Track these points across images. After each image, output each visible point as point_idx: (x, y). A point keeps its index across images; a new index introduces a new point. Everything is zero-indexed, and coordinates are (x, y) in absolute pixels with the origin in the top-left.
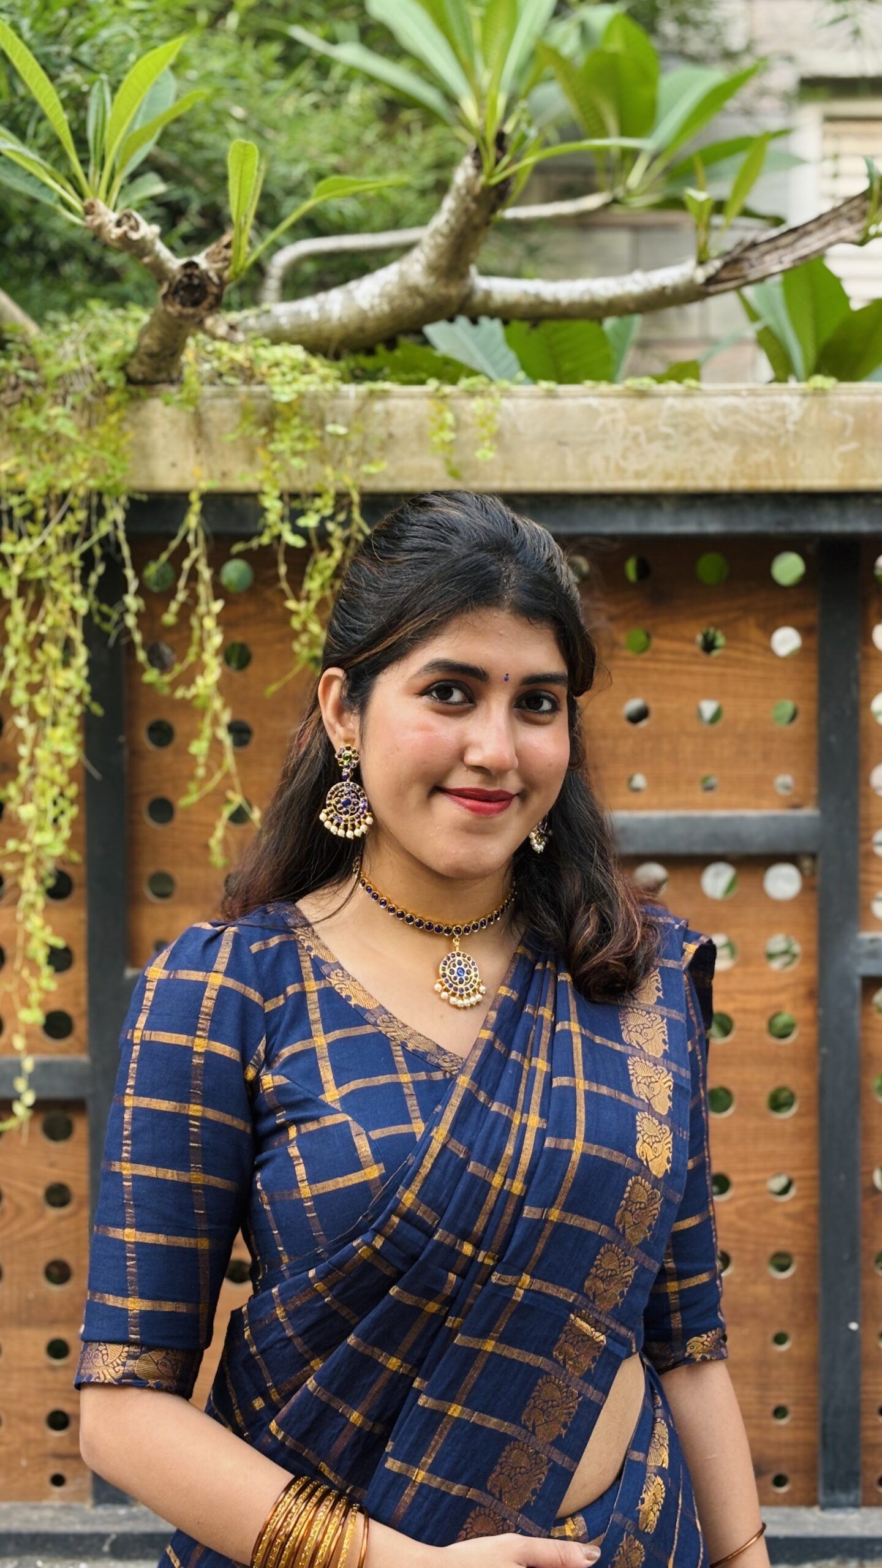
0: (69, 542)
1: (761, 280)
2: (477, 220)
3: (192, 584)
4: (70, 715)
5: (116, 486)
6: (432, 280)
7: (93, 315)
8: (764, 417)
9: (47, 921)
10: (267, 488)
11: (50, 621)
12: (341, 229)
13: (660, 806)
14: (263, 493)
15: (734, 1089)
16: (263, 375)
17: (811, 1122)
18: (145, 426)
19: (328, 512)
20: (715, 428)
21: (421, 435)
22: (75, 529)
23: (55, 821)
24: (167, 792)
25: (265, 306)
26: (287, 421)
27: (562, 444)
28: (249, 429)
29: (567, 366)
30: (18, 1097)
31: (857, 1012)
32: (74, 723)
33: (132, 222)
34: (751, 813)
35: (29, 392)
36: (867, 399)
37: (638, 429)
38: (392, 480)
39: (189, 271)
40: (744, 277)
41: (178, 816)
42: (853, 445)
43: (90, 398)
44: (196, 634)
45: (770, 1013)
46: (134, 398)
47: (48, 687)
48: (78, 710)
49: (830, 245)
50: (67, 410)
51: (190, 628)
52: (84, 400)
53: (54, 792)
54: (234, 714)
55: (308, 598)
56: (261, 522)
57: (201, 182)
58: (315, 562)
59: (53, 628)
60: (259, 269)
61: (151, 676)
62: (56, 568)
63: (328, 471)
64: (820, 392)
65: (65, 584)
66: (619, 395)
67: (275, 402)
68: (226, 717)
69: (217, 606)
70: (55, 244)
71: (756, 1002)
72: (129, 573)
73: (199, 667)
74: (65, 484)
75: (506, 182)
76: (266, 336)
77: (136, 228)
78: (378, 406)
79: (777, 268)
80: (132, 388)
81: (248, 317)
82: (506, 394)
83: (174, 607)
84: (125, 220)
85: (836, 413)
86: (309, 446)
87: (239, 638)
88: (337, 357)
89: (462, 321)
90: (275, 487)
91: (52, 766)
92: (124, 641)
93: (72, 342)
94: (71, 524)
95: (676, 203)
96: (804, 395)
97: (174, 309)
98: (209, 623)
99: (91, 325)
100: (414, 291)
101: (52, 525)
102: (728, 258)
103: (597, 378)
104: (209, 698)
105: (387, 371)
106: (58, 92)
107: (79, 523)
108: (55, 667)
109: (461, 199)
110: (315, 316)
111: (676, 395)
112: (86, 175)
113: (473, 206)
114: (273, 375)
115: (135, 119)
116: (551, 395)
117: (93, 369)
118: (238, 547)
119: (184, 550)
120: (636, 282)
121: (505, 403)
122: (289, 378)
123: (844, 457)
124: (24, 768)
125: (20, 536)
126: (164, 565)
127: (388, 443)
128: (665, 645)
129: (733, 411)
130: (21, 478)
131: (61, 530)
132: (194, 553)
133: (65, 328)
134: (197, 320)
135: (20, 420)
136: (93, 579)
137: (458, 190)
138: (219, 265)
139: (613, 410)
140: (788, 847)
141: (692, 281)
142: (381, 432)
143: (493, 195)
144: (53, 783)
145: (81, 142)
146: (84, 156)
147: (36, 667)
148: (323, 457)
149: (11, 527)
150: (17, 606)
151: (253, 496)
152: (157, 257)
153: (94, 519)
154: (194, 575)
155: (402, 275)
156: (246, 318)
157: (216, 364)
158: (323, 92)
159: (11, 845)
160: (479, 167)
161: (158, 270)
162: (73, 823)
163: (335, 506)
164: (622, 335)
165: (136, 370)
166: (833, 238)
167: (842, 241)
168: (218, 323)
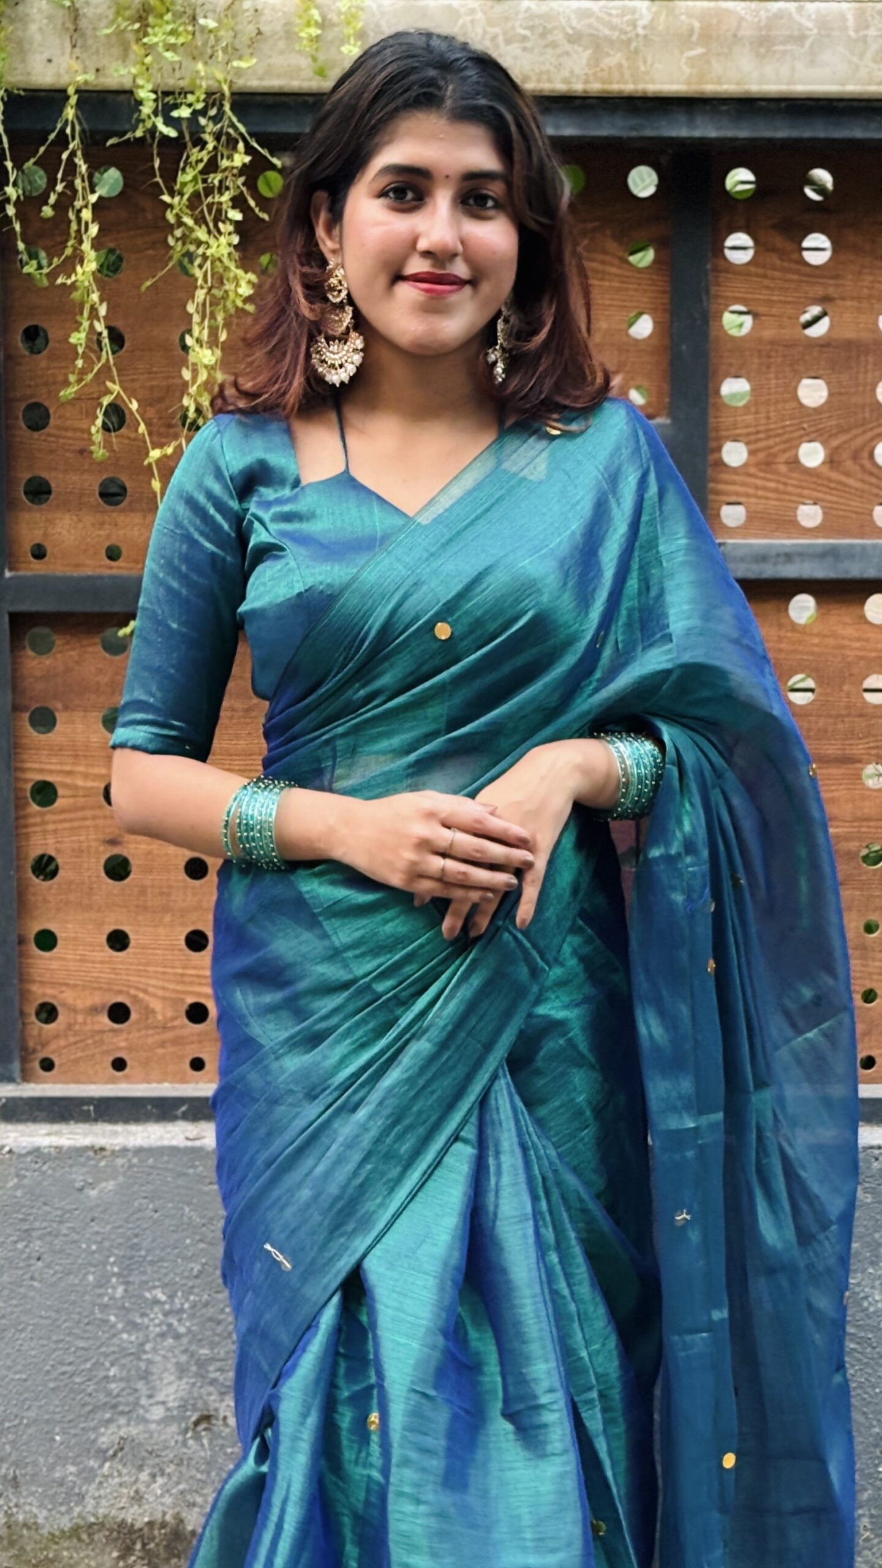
3: (69, 176)
8: (615, 20)
10: (141, 82)
14: (137, 87)
18: (22, 21)
19: (200, 106)
20: (570, 32)
21: (289, 32)
26: (161, 16)
28: (123, 24)
36: (711, 5)
37: (497, 30)
38: (262, 77)
42: (700, 50)
44: (74, 226)
51: (68, 221)
54: (112, 308)
55: (181, 192)
56: (136, 114)
58: (188, 156)
61: (29, 267)
63: (200, 66)
68: (103, 311)
72: (9, 163)
73: (78, 258)
83: (53, 198)
85: (683, 17)
90: (149, 80)
98: (86, 215)
104: (87, 289)
118: (113, 142)
123: (691, 62)
127: (257, 40)
129: (586, 14)
132: (71, 147)
139: (472, 11)
142: (251, 29)
148: (194, 52)
151: (130, 89)
163: (207, 101)
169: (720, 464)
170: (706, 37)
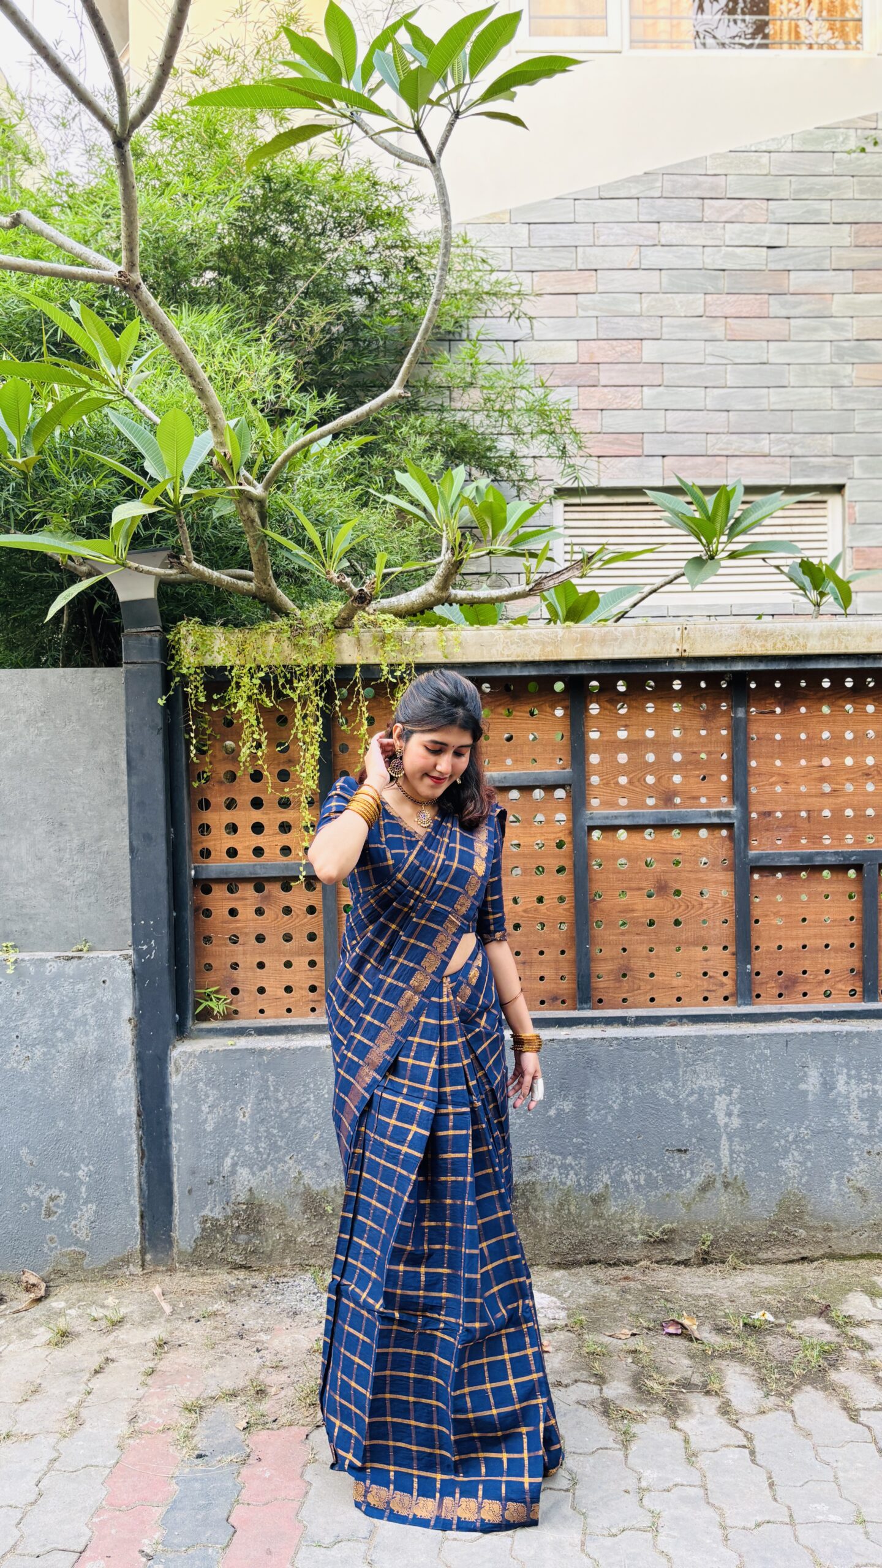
0: (316, 682)
1: (548, 589)
2: (452, 572)
3: (358, 696)
4: (317, 741)
5: (332, 663)
6: (437, 591)
7: (321, 605)
8: (550, 635)
10: (383, 662)
11: (309, 709)
13: (516, 770)
16: (380, 624)
17: (572, 877)
18: (340, 642)
19: (404, 670)
20: (534, 639)
21: (434, 643)
22: (317, 678)
23: (312, 777)
25: (379, 601)
26: (389, 640)
27: (482, 646)
28: (376, 643)
29: (483, 620)
31: (586, 839)
32: (318, 744)
34: (548, 771)
36: (582, 629)
37: (507, 640)
38: (425, 659)
39: (360, 592)
40: (542, 588)
42: (579, 645)
43: (322, 633)
44: (359, 713)
45: (558, 840)
46: (337, 633)
47: (309, 732)
48: (319, 740)
49: (571, 577)
50: (315, 637)
51: (357, 711)
52: (320, 634)
53: (312, 768)
56: (381, 674)
59: (311, 712)
61: (344, 727)
62: (311, 692)
63: (403, 656)
64: (568, 627)
65: (314, 697)
66: (499, 629)
67: (384, 634)
69: (366, 703)
71: (552, 836)
72: (336, 692)
73: (361, 724)
74: (314, 663)
76: (380, 611)
78: (420, 634)
79: (553, 585)
80: (337, 630)
82: (463, 629)
83: (352, 704)
85: (573, 633)
86: (397, 648)
87: (373, 714)
88: (405, 618)
89: (447, 605)
90: (386, 662)
91: (311, 759)
92: (335, 716)
93: (314, 614)
94: (316, 676)
96: (563, 628)
97: (355, 605)
98: (364, 709)
99: (320, 608)
100: (431, 595)
101: (310, 677)
102: (536, 582)
103: (491, 624)
105: (421, 622)
107: (319, 676)
108: (311, 725)
109: (447, 565)
110: (395, 604)
111: (519, 629)
113: (451, 567)
114: (383, 625)
116: (478, 629)
117: (323, 624)
118: (373, 683)
119: (355, 684)
120: (505, 590)
121: (462, 633)
122: (389, 625)
123: (577, 649)
124: (302, 761)
125: (298, 681)
126: (348, 690)
127: (423, 647)
128: (516, 714)
129: (540, 633)
130: (299, 661)
131: (313, 679)
132: (358, 686)
133: (311, 609)
134: (363, 608)
135: (298, 642)
136: (324, 695)
137: (446, 562)
138: (371, 590)
139: (499, 634)
140: (561, 782)
141: (524, 590)
142: (421, 643)
144: (311, 765)
145: (324, 550)
146: (325, 554)
147: (305, 725)
148: (401, 652)
149: (295, 678)
150: (299, 704)
151: (378, 665)
153: (324, 675)
154: (358, 692)
155: (427, 590)
157: (365, 621)
159: (296, 787)
160: (453, 554)
161: (350, 592)
162: (318, 778)
163: (406, 668)
164: (499, 609)
165: (337, 623)
166: (572, 574)
167: (576, 574)
168: (370, 609)
169: (590, 784)
170: (582, 640)
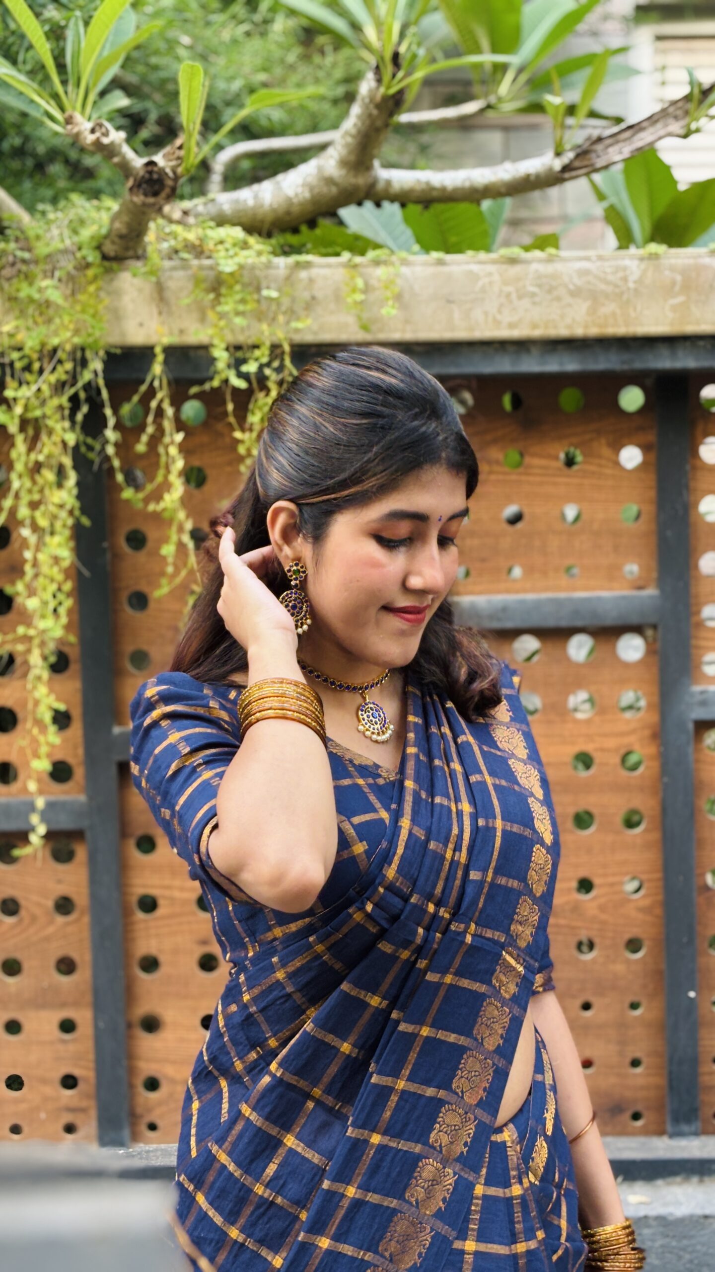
0: (60, 387)
1: (606, 167)
2: (379, 123)
3: (158, 420)
4: (64, 526)
5: (96, 342)
6: (343, 172)
7: (74, 205)
8: (610, 278)
9: (51, 690)
10: (216, 341)
11: (46, 451)
12: (270, 133)
13: (533, 590)
14: (212, 345)
15: (595, 811)
16: (211, 251)
17: (656, 836)
18: (117, 294)
19: (265, 360)
20: (571, 287)
21: (338, 298)
22: (64, 377)
23: (55, 610)
24: (143, 587)
25: (211, 196)
26: (231, 287)
27: (449, 302)
28: (201, 295)
29: (453, 239)
30: (33, 829)
31: (691, 749)
32: (67, 533)
33: (104, 130)
34: (605, 594)
35: (24, 268)
36: (691, 261)
37: (510, 289)
38: (315, 333)
39: (150, 168)
40: (592, 165)
41: (152, 605)
42: (681, 299)
43: (73, 272)
44: (163, 459)
45: (623, 751)
46: (108, 271)
47: (46, 504)
48: (70, 522)
49: (660, 138)
50: (54, 282)
51: (158, 455)
52: (68, 274)
53: (54, 587)
54: (195, 523)
55: (251, 430)
56: (212, 369)
57: (157, 97)
58: (256, 401)
59: (49, 457)
60: (205, 166)
61: (128, 494)
62: (49, 409)
63: (264, 327)
64: (654, 257)
65: (57, 421)
66: (494, 262)
67: (220, 273)
68: (189, 525)
69: (179, 437)
70: (41, 149)
71: (611, 743)
72: (108, 412)
73: (166, 486)
74: (55, 341)
75: (401, 92)
76: (212, 219)
77: (106, 134)
78: (303, 274)
79: (617, 158)
80: (107, 264)
81: (197, 204)
82: (405, 262)
83: (144, 438)
84: (97, 128)
85: (667, 273)
86: (249, 307)
87: (196, 462)
88: (269, 235)
89: (369, 205)
90: (222, 340)
91: (51, 566)
92: (106, 466)
93: (59, 227)
94: (61, 374)
95: (537, 108)
96: (642, 259)
97: (139, 199)
99: (72, 214)
100: (329, 181)
101: (46, 374)
102: (579, 150)
103: (476, 249)
104: (175, 511)
105: (309, 246)
106: (43, 26)
107: (67, 372)
108: (51, 488)
109: (366, 107)
110: (251, 203)
111: (540, 261)
112: (66, 93)
113: (375, 112)
114: (218, 251)
115: (103, 47)
116: (440, 262)
117: (75, 248)
118: (194, 390)
119: (151, 392)
120: (506, 171)
121: (404, 270)
122: (231, 253)
123: (674, 308)
124: (28, 569)
125: (20, 384)
126: (136, 405)
127: (311, 304)
128: (536, 461)
130: (20, 337)
131: (53, 378)
132: (159, 395)
133: (51, 216)
134: (157, 207)
135: (18, 290)
136: (79, 417)
137: (363, 100)
138: (173, 163)
139: (490, 274)
140: (634, 620)
141: (551, 169)
142: (306, 295)
143: (391, 103)
144: (52, 580)
145: (61, 67)
146: (64, 77)
147: (36, 489)
148: (260, 316)
149: (13, 376)
150: (20, 440)
152: (124, 157)
153: (79, 369)
154: (160, 412)
155: (320, 169)
156: (196, 206)
157: (173, 243)
158: (253, 22)
159: (21, 630)
160: (379, 81)
161: (125, 168)
162: (70, 612)
163: (270, 355)
164: (496, 214)
165: (109, 249)
166: (662, 132)
167: (670, 135)
168: (175, 209)
170: (687, 286)
